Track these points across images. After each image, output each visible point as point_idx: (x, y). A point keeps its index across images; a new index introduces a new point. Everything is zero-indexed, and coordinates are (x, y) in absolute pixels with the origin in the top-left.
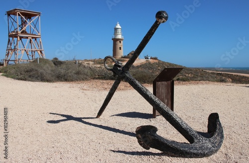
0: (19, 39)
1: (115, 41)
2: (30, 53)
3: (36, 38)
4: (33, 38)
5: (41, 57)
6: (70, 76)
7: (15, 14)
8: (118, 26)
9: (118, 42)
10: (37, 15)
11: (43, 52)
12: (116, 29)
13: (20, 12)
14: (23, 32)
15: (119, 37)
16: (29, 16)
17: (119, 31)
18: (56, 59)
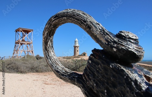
0: (20, 44)
1: (75, 47)
2: (26, 53)
3: (30, 44)
4: (28, 44)
5: (32, 55)
6: (41, 68)
7: (19, 31)
8: (77, 40)
9: (77, 48)
10: (31, 31)
11: (33, 52)
12: (75, 41)
13: (22, 30)
14: (23, 40)
15: (77, 45)
16: (27, 32)
17: (77, 42)
18: (38, 55)
